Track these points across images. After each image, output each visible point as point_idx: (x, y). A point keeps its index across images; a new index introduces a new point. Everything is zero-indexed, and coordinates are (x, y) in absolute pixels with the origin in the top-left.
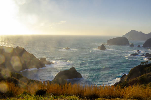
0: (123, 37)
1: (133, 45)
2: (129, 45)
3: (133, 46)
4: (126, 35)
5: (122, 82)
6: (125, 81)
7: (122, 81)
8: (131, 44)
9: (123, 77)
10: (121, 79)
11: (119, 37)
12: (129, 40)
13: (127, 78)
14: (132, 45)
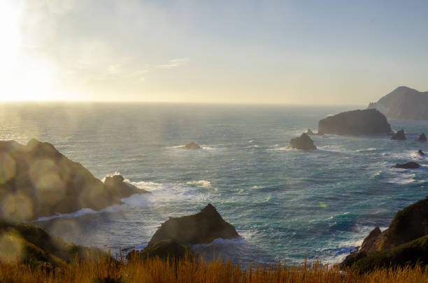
0: (371, 110)
1: (404, 135)
2: (389, 134)
3: (404, 139)
4: (379, 102)
5: (368, 255)
6: (379, 249)
7: (369, 251)
8: (396, 132)
9: (373, 239)
10: (365, 246)
11: (359, 110)
12: (389, 119)
13: (383, 241)
14: (400, 136)
